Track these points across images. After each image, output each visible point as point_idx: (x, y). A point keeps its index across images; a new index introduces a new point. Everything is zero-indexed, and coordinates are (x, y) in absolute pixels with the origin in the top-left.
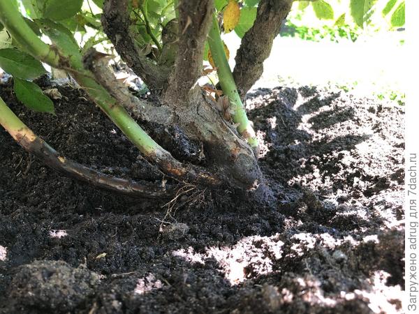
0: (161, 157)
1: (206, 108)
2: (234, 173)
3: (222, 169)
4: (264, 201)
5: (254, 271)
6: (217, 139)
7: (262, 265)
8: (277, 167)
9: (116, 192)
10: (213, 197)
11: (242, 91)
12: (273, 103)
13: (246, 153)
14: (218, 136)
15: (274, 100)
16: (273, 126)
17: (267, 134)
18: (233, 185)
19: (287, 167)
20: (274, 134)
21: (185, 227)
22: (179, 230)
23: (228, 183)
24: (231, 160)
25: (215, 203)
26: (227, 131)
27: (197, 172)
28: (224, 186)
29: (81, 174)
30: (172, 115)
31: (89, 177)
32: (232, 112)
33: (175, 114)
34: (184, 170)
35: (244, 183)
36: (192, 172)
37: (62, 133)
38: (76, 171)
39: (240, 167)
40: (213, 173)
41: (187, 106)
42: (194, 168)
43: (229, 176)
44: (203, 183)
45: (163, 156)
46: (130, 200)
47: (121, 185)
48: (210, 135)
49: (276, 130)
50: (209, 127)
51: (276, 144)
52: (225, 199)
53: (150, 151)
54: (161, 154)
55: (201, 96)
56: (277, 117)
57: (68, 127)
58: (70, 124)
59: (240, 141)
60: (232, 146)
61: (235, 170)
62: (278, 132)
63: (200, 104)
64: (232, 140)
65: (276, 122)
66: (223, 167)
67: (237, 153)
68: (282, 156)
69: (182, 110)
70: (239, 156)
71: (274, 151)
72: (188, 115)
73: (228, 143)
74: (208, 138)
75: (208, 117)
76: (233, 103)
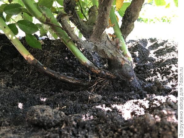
0: (89, 65)
1: (109, 43)
2: (122, 73)
3: (116, 71)
4: (136, 86)
5: (136, 114)
6: (114, 57)
7: (139, 111)
8: (140, 73)
9: (68, 83)
10: (112, 84)
11: (124, 36)
12: (137, 45)
13: (127, 63)
14: (115, 56)
15: (137, 44)
16: (137, 55)
17: (134, 59)
18: (121, 78)
19: (144, 73)
20: (138, 59)
21: (100, 97)
22: (98, 98)
23: (119, 78)
24: (121, 66)
25: (113, 87)
26: (119, 53)
27: (105, 72)
28: (118, 79)
29: (53, 75)
30: (94, 46)
31: (57, 76)
32: (120, 45)
33: (95, 45)
34: (99, 71)
35: (127, 78)
36: (103, 72)
37: (44, 59)
38: (51, 73)
39: (125, 70)
40: (112, 73)
41: (101, 42)
42: (104, 70)
43: (120, 74)
44: (108, 78)
45: (90, 64)
46: (75, 86)
47: (71, 80)
50: (111, 52)
51: (139, 63)
52: (118, 85)
53: (84, 62)
54: (89, 63)
55: (107, 38)
56: (139, 51)
58: (48, 55)
59: (125, 58)
60: (121, 60)
61: (123, 71)
62: (139, 58)
63: (106, 41)
64: (121, 58)
65: (139, 54)
66: (117, 70)
67: (124, 63)
68: (142, 68)
69: (98, 44)
70: (124, 65)
71: (138, 66)
72: (101, 46)
73: (119, 59)
74: (110, 56)
75: (110, 47)
76: (121, 41)
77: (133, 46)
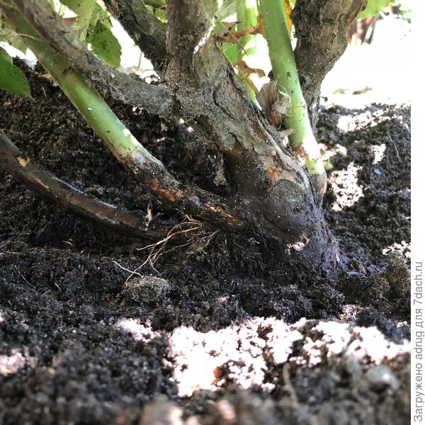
0: (142, 166)
1: (233, 95)
2: (265, 210)
3: (247, 202)
4: (319, 268)
6: (244, 149)
8: (370, 223)
10: (230, 248)
12: (384, 123)
13: (292, 179)
14: (246, 145)
15: (388, 118)
16: (378, 158)
17: (365, 169)
18: (265, 232)
19: (386, 224)
20: (377, 172)
23: (256, 228)
24: (263, 188)
25: (232, 259)
26: (265, 137)
27: (203, 200)
28: (249, 230)
29: (47, 187)
30: (170, 100)
32: (281, 110)
33: (174, 97)
34: (180, 194)
35: (285, 231)
36: (195, 200)
37: (51, 132)
38: (39, 181)
39: (276, 201)
40: (231, 206)
41: (197, 87)
42: (198, 194)
43: (258, 215)
44: (212, 221)
45: (145, 164)
48: (233, 141)
49: (382, 164)
50: (234, 128)
51: (377, 187)
52: (251, 255)
53: (124, 153)
54: (142, 160)
56: (387, 144)
57: (60, 124)
58: (65, 122)
60: (267, 164)
61: (268, 206)
62: (385, 168)
63: (220, 86)
64: (268, 155)
65: (385, 153)
66: (250, 198)
67: (277, 178)
68: (383, 207)
69: (188, 92)
70: (278, 184)
71: (372, 197)
72: (196, 102)
73: (262, 158)
74: (228, 145)
75: (233, 110)
76: (286, 95)
77: (374, 124)
